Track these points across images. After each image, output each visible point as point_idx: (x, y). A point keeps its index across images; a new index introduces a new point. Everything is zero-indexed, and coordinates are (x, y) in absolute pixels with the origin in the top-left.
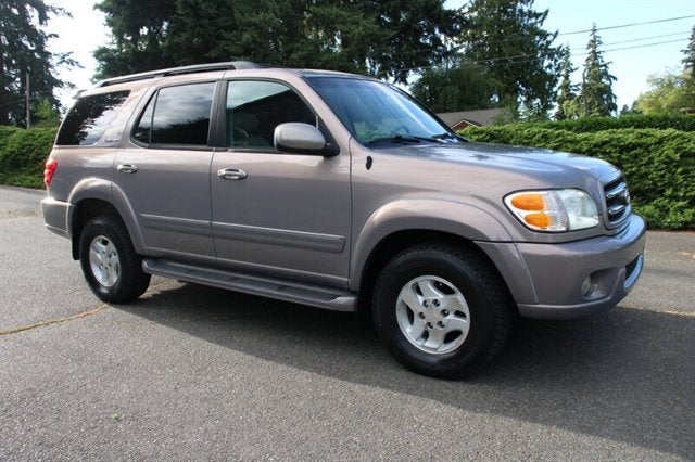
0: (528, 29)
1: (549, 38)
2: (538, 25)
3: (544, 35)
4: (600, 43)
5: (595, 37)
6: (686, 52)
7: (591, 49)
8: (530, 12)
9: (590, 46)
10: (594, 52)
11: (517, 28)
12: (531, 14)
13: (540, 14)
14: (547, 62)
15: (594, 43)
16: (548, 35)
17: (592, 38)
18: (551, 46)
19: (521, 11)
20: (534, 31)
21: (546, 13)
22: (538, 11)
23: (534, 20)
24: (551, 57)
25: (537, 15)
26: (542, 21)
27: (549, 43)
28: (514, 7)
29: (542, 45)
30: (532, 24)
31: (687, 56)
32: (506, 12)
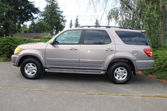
0: (58, 15)
3: (62, 16)
5: (77, 18)
6: (95, 24)
8: (59, 11)
9: (76, 20)
10: (77, 22)
14: (62, 23)
15: (77, 20)
19: (57, 10)
20: (60, 15)
21: (63, 12)
22: (61, 11)
23: (60, 13)
24: (63, 22)
25: (61, 12)
29: (62, 19)
32: (54, 10)
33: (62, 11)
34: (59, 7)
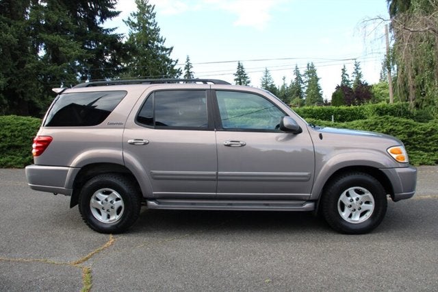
0: (161, 57)
1: (173, 63)
2: (167, 55)
3: (170, 61)
4: (192, 67)
5: (189, 64)
6: (236, 75)
7: (186, 70)
8: (162, 47)
9: (186, 68)
10: (188, 72)
11: (155, 57)
12: (163, 49)
13: (168, 49)
15: (188, 67)
16: (172, 61)
17: (187, 64)
18: (175, 68)
19: (157, 46)
20: (165, 59)
21: (172, 49)
22: (167, 47)
23: (164, 52)
25: (166, 50)
26: (169, 53)
27: (173, 66)
28: (153, 44)
29: (170, 67)
30: (164, 54)
31: (237, 77)
32: (147, 46)
33: (170, 47)
34: (163, 39)
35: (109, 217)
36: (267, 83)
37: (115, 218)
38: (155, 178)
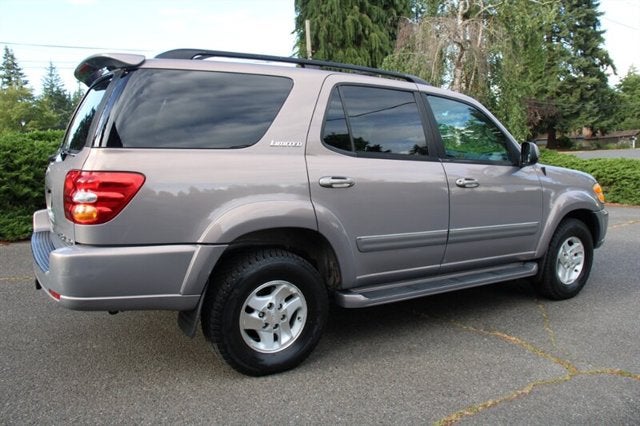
31: (3, 73)
35: (276, 338)
36: (52, 86)
37: (289, 338)
38: (363, 248)
